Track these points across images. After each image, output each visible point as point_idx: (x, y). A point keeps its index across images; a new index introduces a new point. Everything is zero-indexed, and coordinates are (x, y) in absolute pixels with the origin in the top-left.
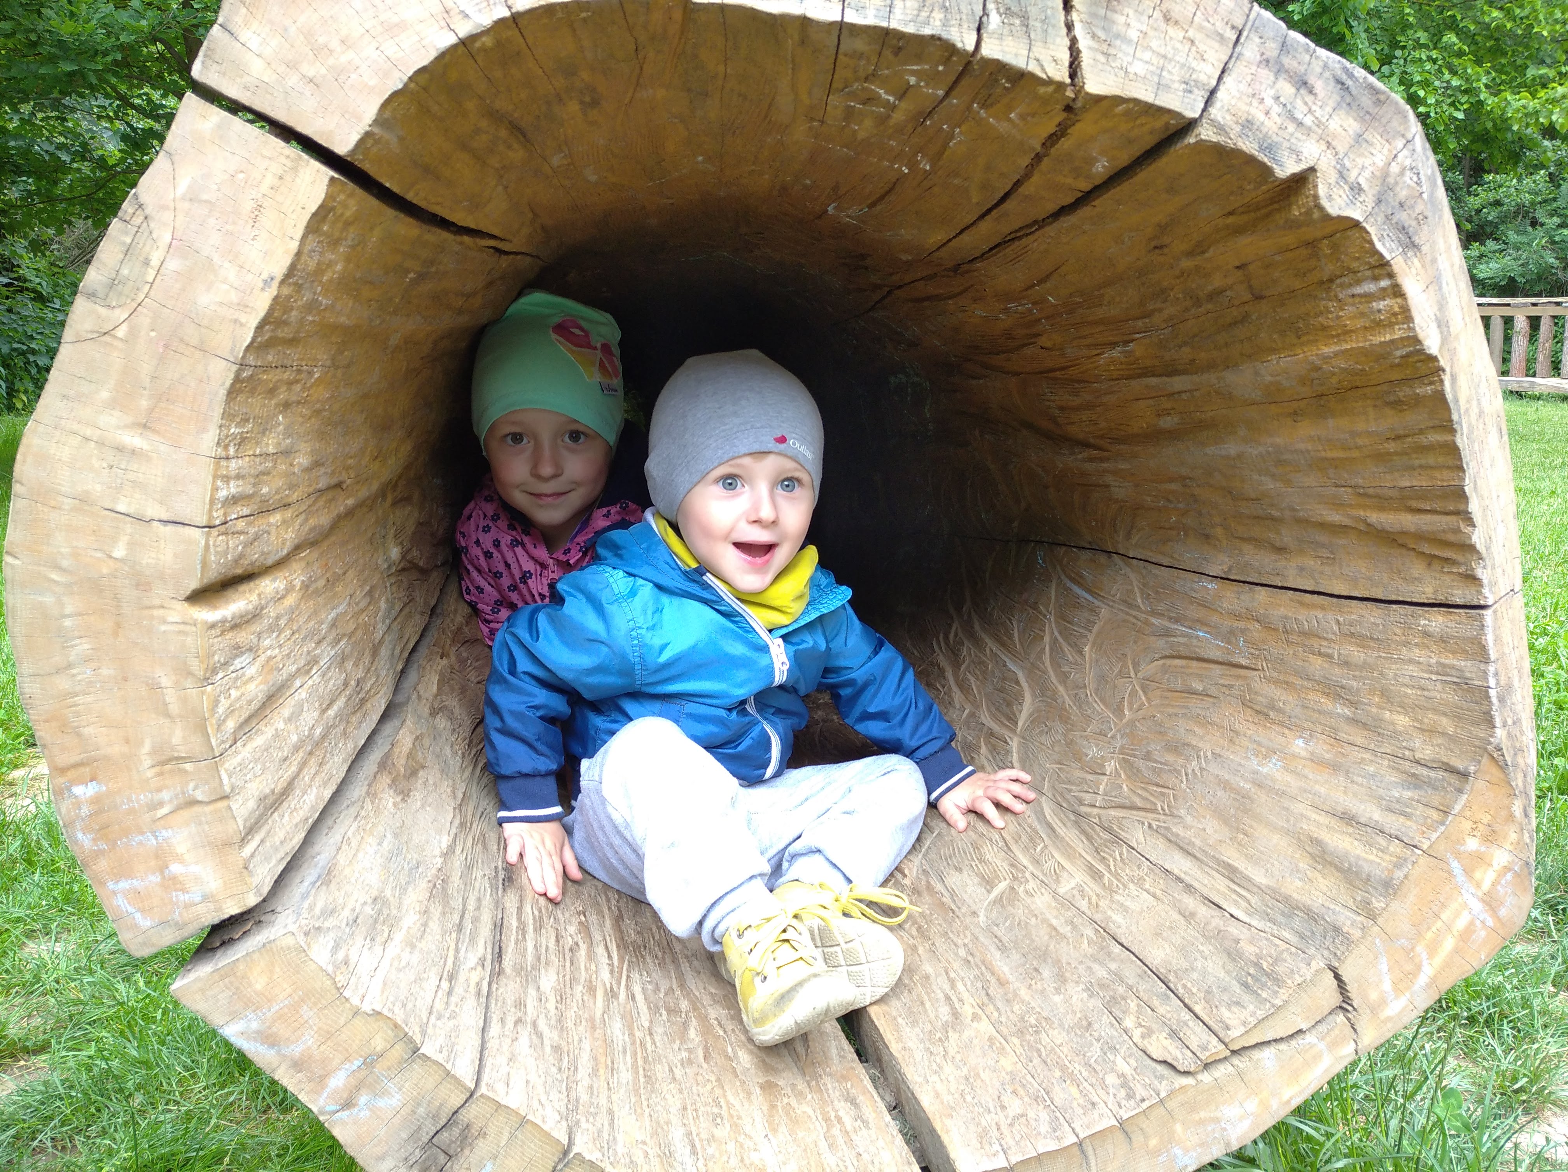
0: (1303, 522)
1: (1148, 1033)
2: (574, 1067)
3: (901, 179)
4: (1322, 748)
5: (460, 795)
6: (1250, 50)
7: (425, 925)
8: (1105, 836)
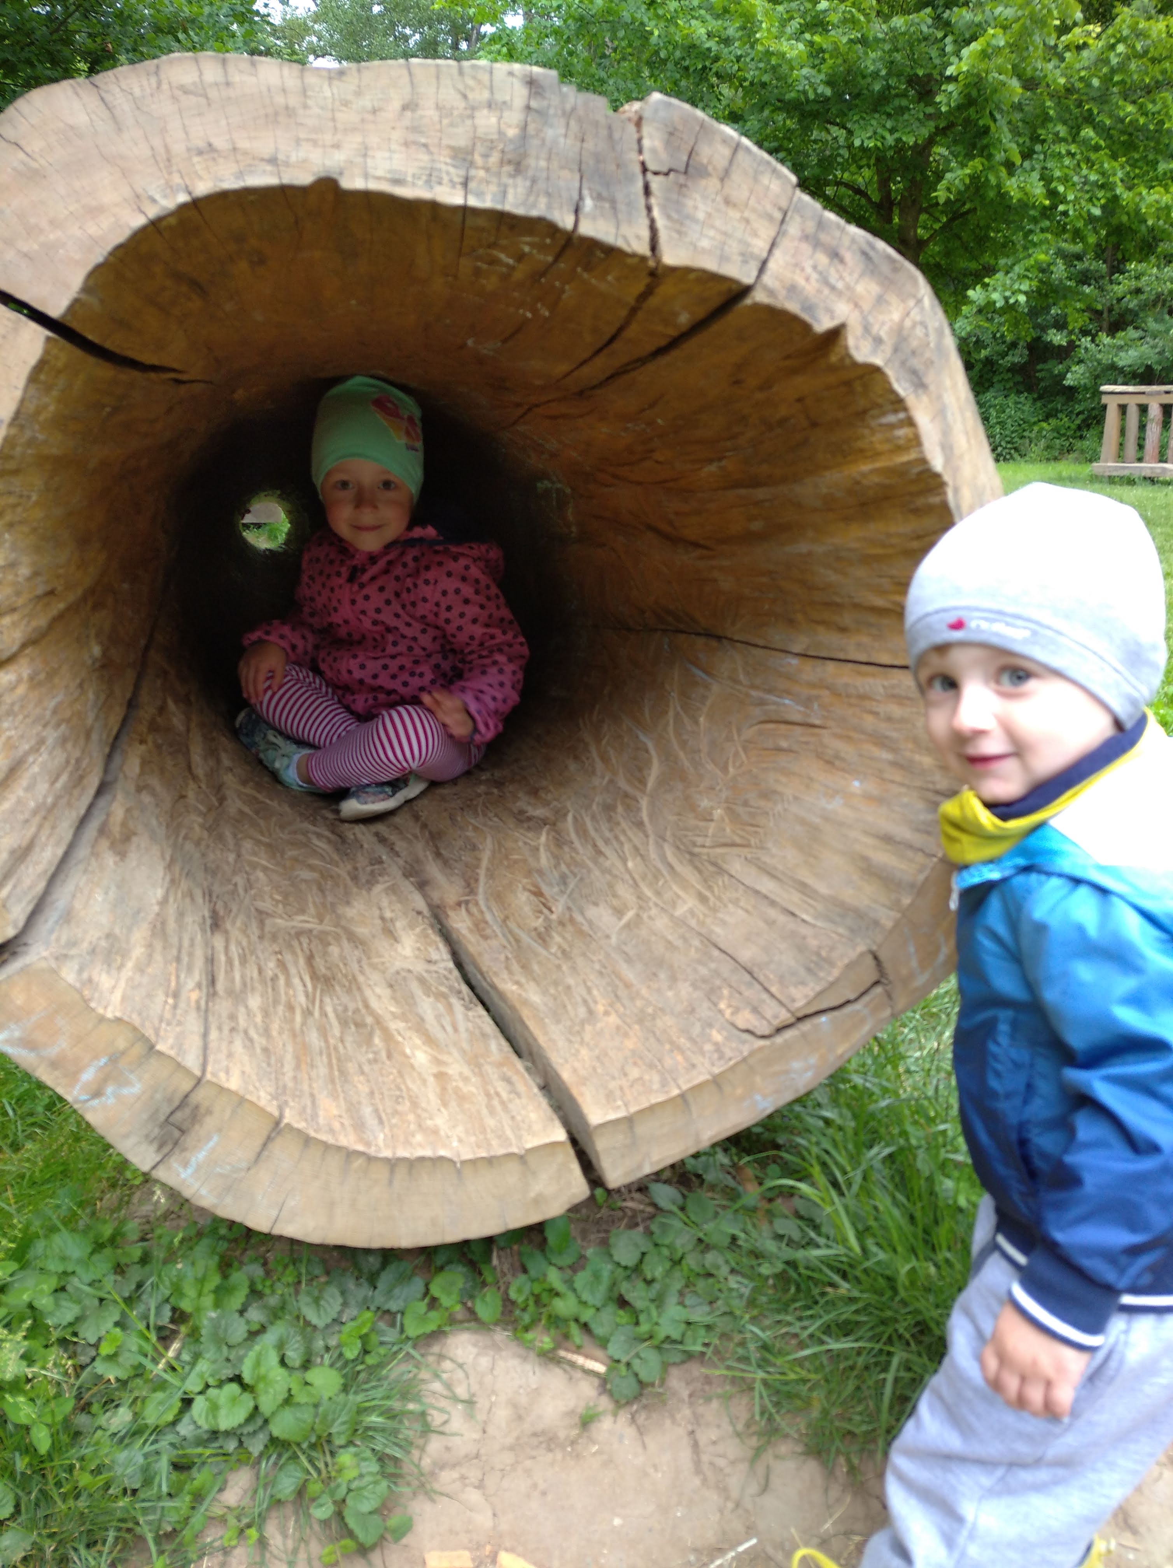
0: (857, 606)
1: (736, 1011)
2: (281, 1061)
3: (526, 322)
4: (872, 787)
5: (168, 858)
6: (794, 228)
7: (150, 956)
8: (712, 869)
